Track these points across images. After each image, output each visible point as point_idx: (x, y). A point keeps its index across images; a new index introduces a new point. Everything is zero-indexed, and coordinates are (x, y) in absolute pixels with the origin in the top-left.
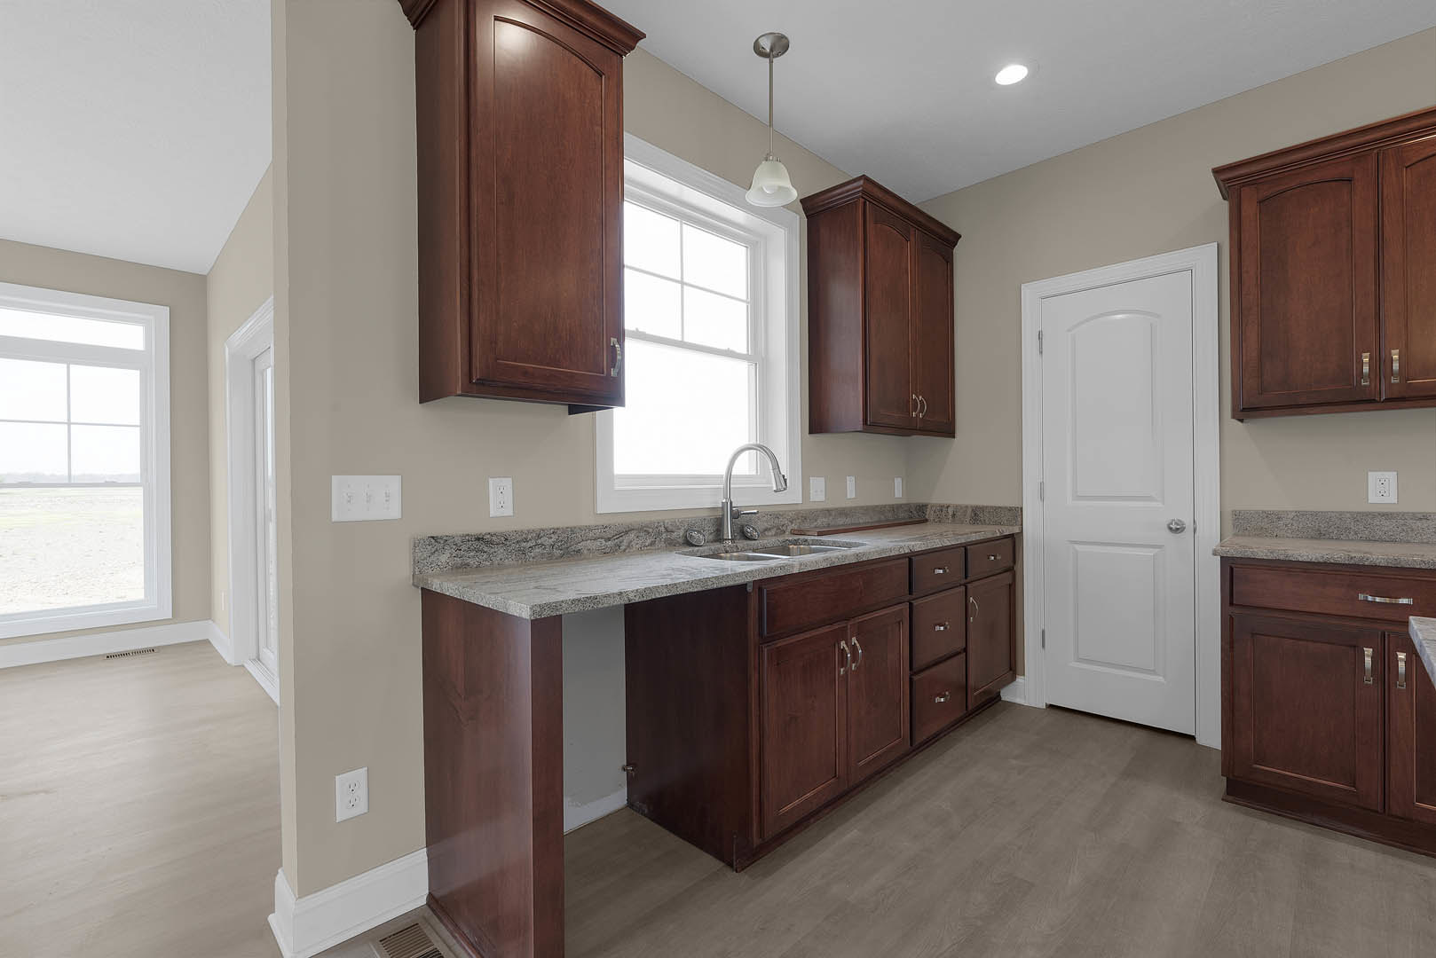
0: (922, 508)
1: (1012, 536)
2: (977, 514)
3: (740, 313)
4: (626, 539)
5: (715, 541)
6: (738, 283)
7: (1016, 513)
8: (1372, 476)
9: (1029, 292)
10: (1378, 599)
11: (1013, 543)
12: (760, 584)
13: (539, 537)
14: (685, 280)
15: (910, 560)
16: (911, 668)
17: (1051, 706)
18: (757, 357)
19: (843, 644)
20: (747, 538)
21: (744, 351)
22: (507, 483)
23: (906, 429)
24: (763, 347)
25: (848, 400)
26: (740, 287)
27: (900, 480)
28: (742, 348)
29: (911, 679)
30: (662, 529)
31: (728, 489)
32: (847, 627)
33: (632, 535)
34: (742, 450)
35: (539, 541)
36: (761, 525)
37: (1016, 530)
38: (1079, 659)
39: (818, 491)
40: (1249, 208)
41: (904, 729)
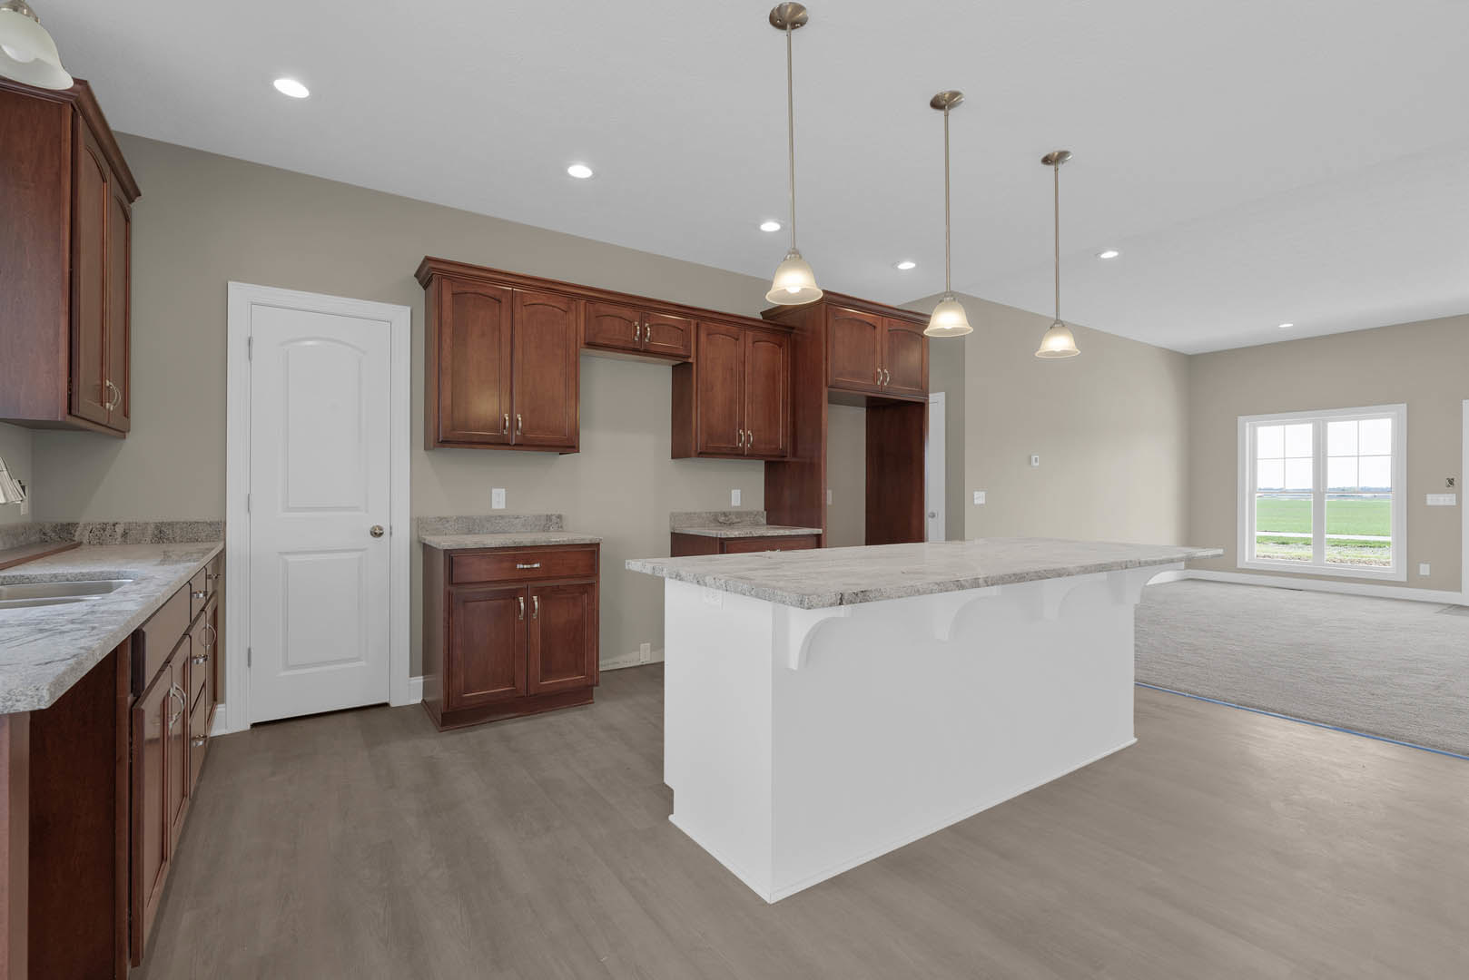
2: (161, 532)
7: (219, 528)
8: (494, 491)
9: (240, 295)
10: (525, 566)
15: (191, 586)
17: (254, 725)
23: (100, 424)
37: (222, 545)
38: (288, 667)
40: (447, 295)
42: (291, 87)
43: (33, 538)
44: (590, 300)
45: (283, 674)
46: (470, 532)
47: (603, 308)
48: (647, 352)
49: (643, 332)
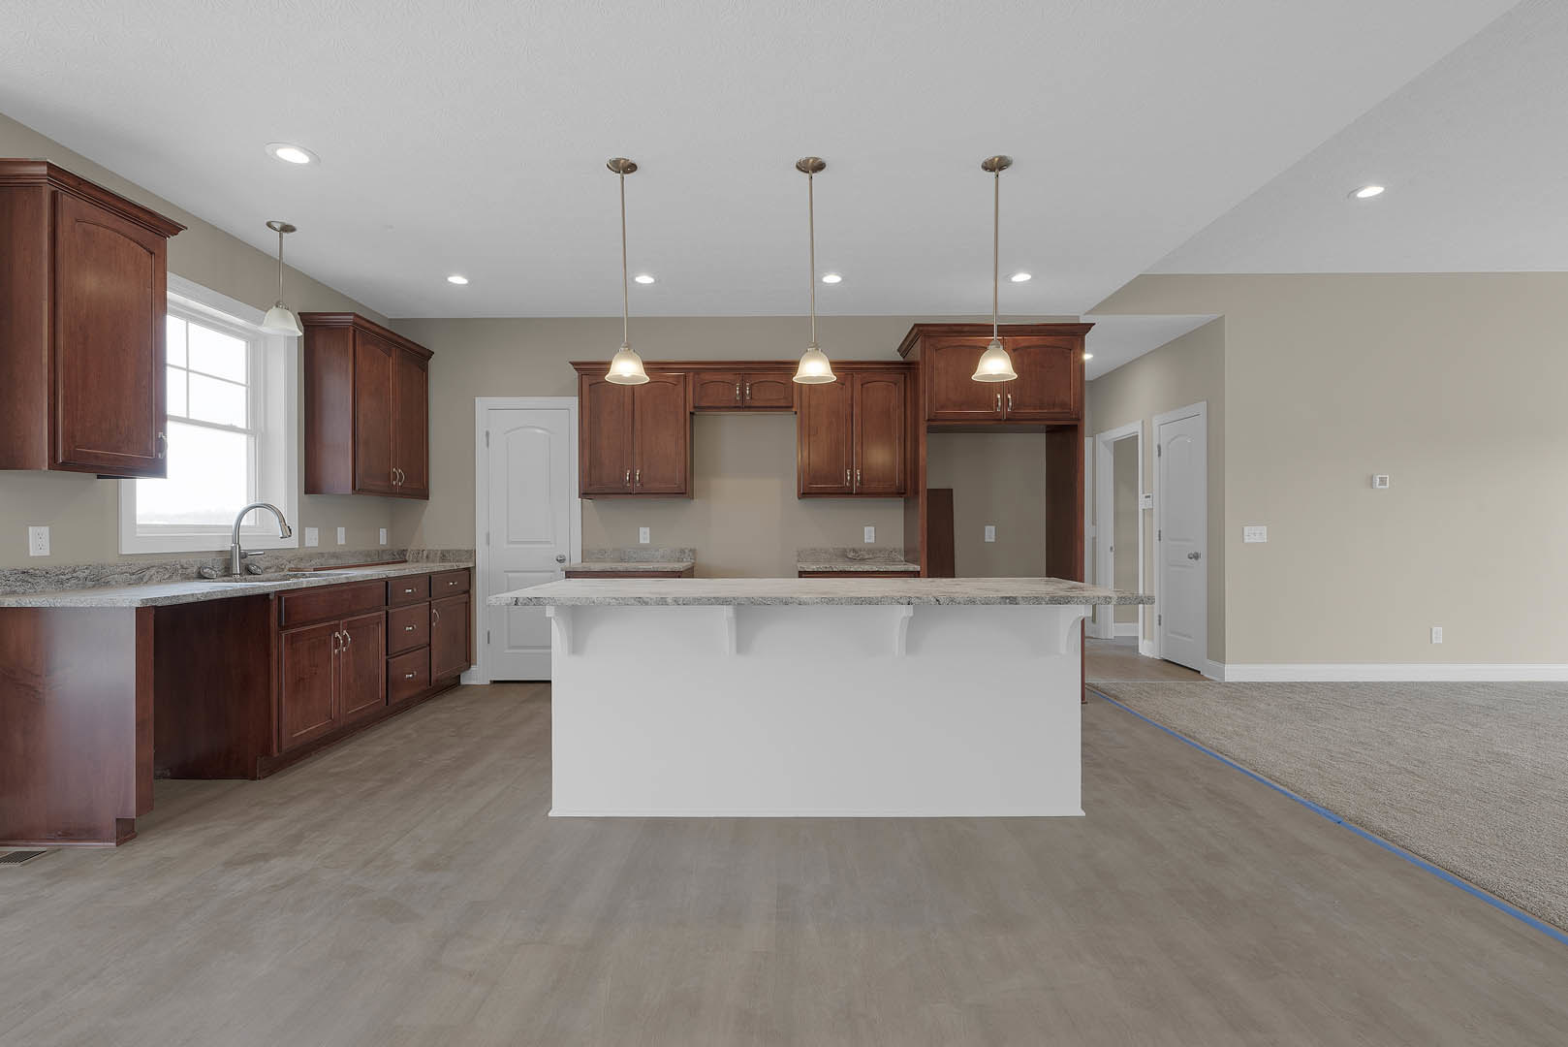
0: (403, 552)
1: (468, 569)
2: (444, 556)
3: (240, 395)
4: (148, 574)
5: (225, 576)
6: (238, 369)
7: (472, 554)
9: (482, 404)
11: (469, 572)
12: (279, 594)
13: (75, 572)
14: (191, 368)
15: (387, 583)
16: (387, 655)
17: (495, 682)
18: (256, 430)
19: (337, 634)
20: (251, 573)
21: (243, 426)
22: (45, 530)
23: (389, 493)
24: (262, 425)
25: (339, 469)
26: (241, 374)
27: (384, 530)
28: (241, 423)
29: (387, 663)
30: (179, 567)
31: (236, 538)
32: (339, 624)
33: (153, 571)
34: (249, 509)
35: (74, 575)
36: (263, 565)
37: (471, 565)
38: (510, 648)
39: (312, 538)
40: (586, 387)
41: (382, 693)
42: (458, 280)
43: (386, 558)
44: (698, 372)
45: (507, 651)
46: (622, 560)
47: (707, 377)
48: (749, 408)
49: (743, 393)
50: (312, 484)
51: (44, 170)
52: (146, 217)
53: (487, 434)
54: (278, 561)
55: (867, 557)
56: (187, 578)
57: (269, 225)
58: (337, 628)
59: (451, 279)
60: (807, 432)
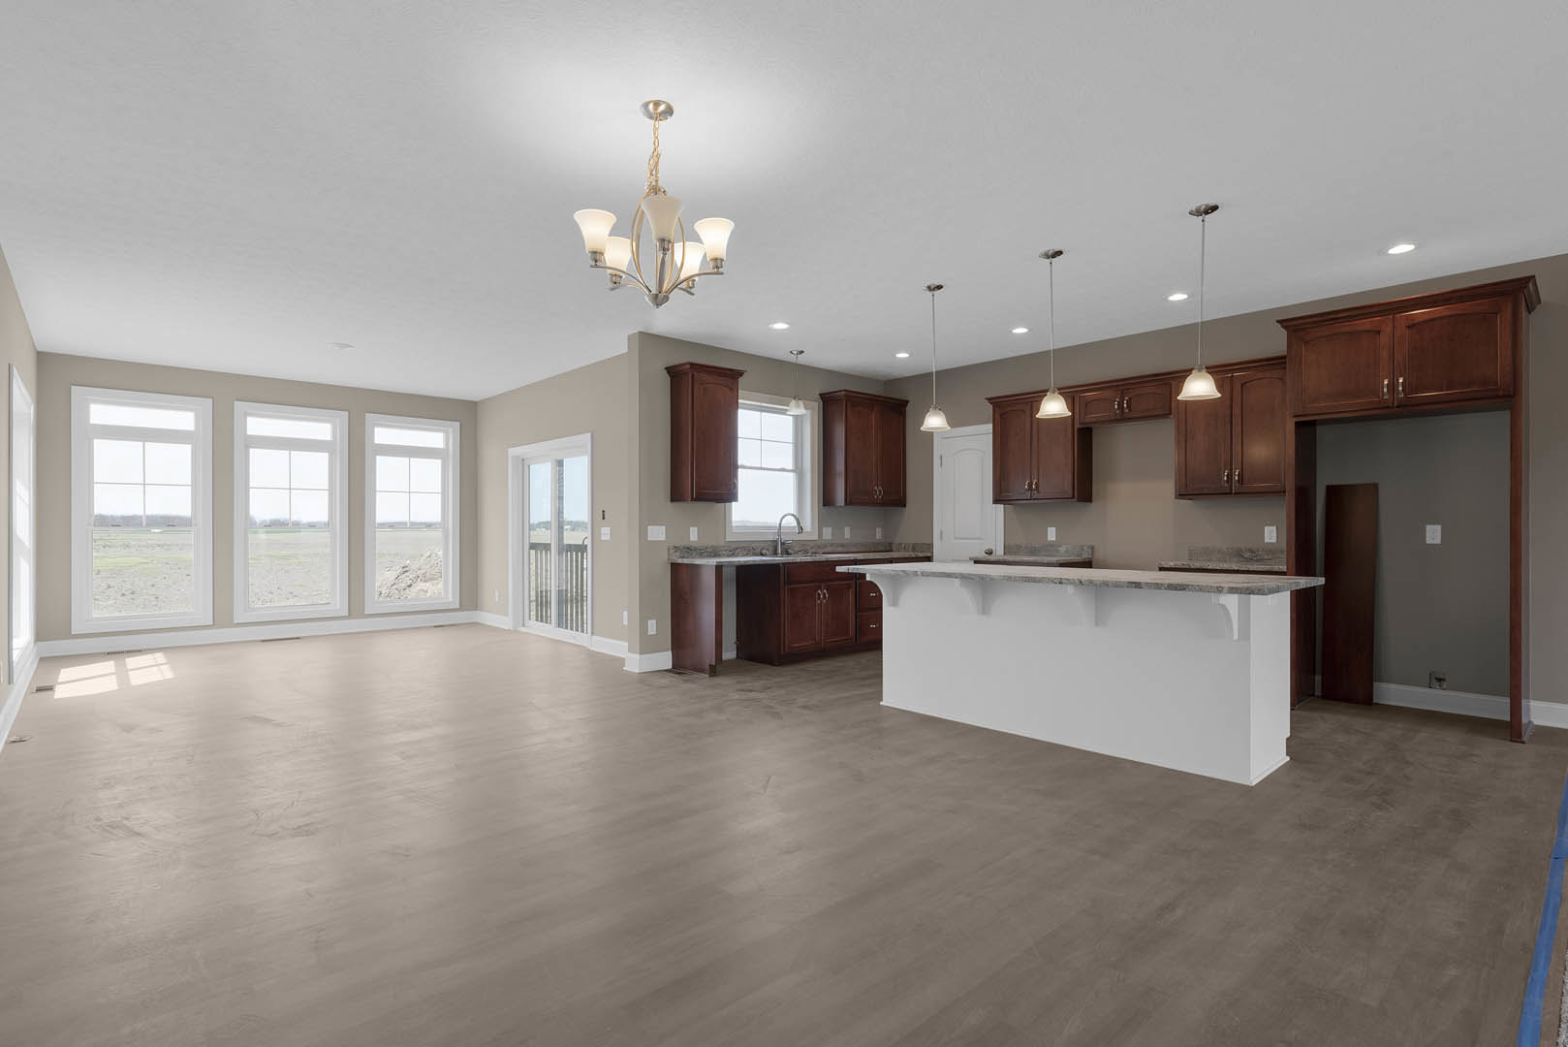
0: (890, 544)
1: (928, 558)
3: (790, 450)
4: (737, 551)
5: (773, 553)
7: (931, 546)
8: (1049, 529)
12: (784, 564)
14: (763, 438)
18: (798, 470)
19: (819, 592)
20: (787, 553)
21: (791, 469)
22: (695, 529)
23: (873, 503)
24: (800, 466)
25: (840, 490)
26: (790, 438)
27: (879, 529)
28: (790, 466)
30: (751, 549)
31: (779, 534)
32: (822, 586)
33: (740, 550)
34: (789, 514)
35: (708, 549)
36: (796, 549)
37: (930, 555)
39: (828, 534)
40: (998, 417)
41: (852, 632)
42: (903, 355)
43: (881, 548)
44: (1083, 392)
46: (1033, 554)
48: (1129, 419)
49: (1120, 405)
50: (827, 499)
51: (688, 366)
52: (728, 372)
53: (941, 457)
54: (804, 547)
55: (1266, 557)
56: (755, 555)
57: (791, 352)
58: (820, 588)
59: (898, 356)
60: (1184, 438)
